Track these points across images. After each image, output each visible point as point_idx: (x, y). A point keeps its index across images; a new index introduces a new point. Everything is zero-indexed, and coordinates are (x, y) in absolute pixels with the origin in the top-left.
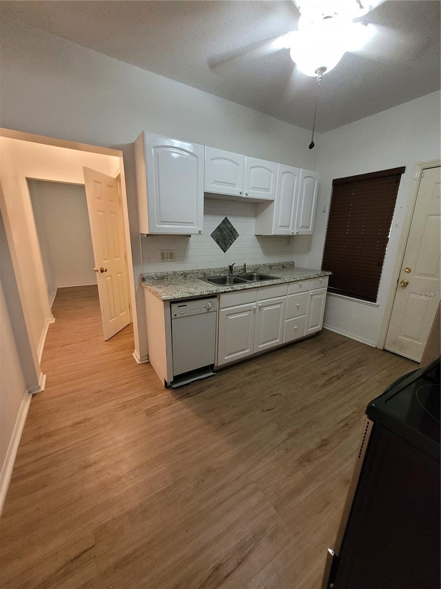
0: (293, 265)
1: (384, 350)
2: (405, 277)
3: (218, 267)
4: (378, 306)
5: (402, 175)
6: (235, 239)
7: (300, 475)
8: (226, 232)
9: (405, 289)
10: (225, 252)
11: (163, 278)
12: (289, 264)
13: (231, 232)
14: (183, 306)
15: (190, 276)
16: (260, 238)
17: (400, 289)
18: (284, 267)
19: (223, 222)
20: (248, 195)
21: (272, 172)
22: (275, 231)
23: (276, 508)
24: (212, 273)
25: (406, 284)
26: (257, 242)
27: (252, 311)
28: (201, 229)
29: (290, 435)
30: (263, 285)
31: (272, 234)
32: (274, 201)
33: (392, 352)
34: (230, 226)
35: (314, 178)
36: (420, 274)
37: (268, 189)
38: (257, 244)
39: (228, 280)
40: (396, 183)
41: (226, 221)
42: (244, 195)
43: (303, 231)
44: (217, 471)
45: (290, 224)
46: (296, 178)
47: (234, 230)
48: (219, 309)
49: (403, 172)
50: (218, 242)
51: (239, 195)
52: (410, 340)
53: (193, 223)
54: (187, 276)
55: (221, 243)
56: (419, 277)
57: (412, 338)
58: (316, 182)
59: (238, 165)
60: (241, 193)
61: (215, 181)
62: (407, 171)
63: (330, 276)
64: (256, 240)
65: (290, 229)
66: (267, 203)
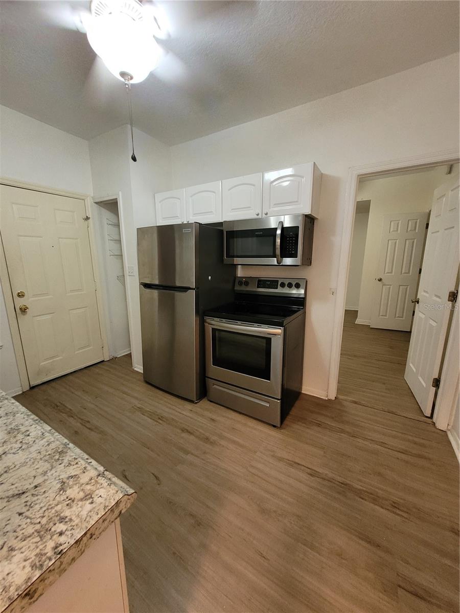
1: (32, 388)
2: (20, 302)
4: (2, 346)
7: (223, 442)
17: (21, 317)
23: (255, 452)
25: (24, 310)
29: (187, 452)
33: (41, 382)
44: (258, 503)
52: (51, 360)
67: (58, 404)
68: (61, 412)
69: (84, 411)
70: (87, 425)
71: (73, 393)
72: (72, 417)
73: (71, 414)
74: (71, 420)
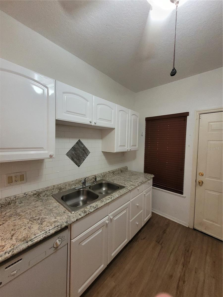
0: (127, 169)
1: (194, 229)
2: (200, 178)
3: (73, 180)
4: (185, 197)
5: (188, 116)
6: (87, 155)
8: (79, 151)
9: (202, 187)
10: (79, 166)
11: (9, 204)
12: (125, 168)
13: (84, 150)
14: (15, 263)
15: (44, 194)
16: (106, 154)
17: (198, 186)
18: (122, 171)
19: (77, 143)
20: (96, 124)
21: (113, 109)
22: (117, 149)
24: (67, 186)
26: (104, 156)
27: (105, 227)
28: (51, 153)
30: (113, 199)
31: (115, 152)
32: (115, 129)
33: (201, 231)
34: (82, 146)
35: (137, 116)
36: (210, 177)
37: (111, 121)
38: (103, 157)
39: (82, 192)
40: (184, 121)
41: (79, 143)
42: (93, 124)
43: (133, 148)
45: (126, 145)
46: (127, 115)
47: (86, 149)
48: (71, 239)
49: (188, 115)
50: (73, 159)
51: (89, 123)
52: (211, 223)
53: (43, 148)
54: (41, 195)
55: (75, 160)
56: (209, 179)
57: (213, 222)
58: (138, 118)
59: (87, 101)
60: (90, 122)
61: (67, 111)
62: (190, 114)
63: (153, 178)
64: (103, 155)
65: (126, 147)
66: (111, 130)
67: (190, 251)
68: (184, 257)
69: (193, 273)
70: (181, 283)
71: (206, 255)
72: (184, 266)
73: (185, 265)
74: (180, 266)
